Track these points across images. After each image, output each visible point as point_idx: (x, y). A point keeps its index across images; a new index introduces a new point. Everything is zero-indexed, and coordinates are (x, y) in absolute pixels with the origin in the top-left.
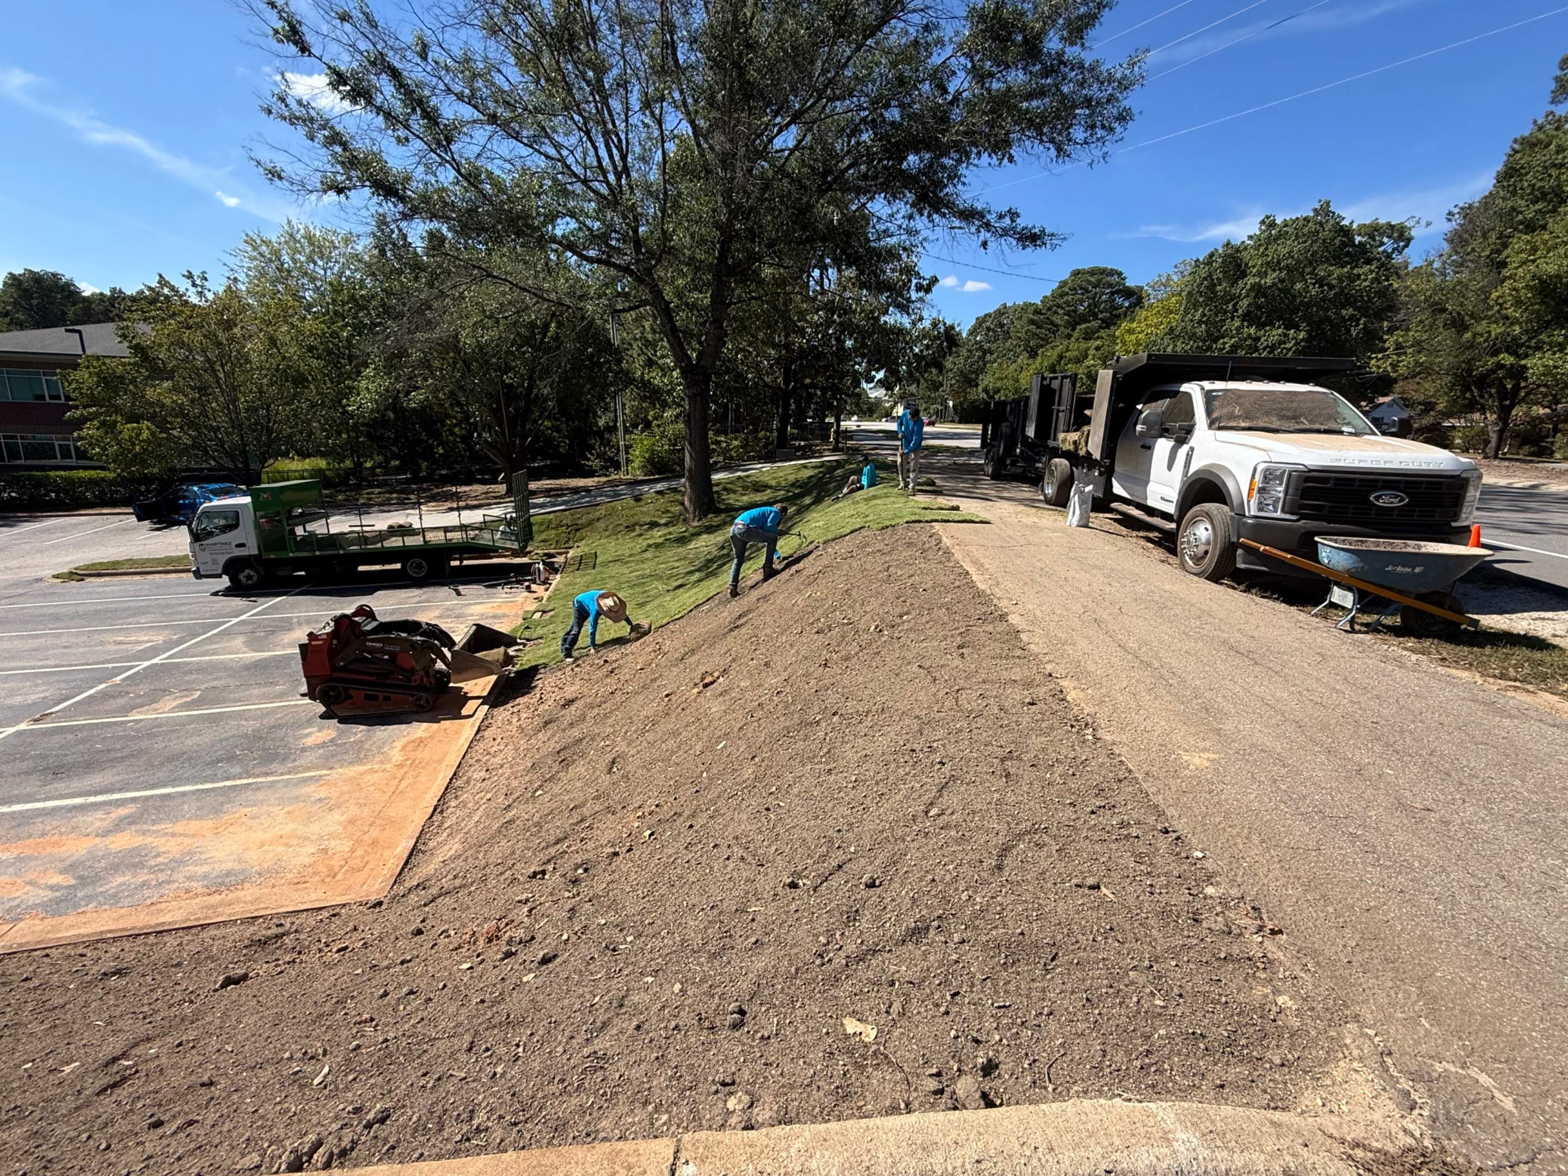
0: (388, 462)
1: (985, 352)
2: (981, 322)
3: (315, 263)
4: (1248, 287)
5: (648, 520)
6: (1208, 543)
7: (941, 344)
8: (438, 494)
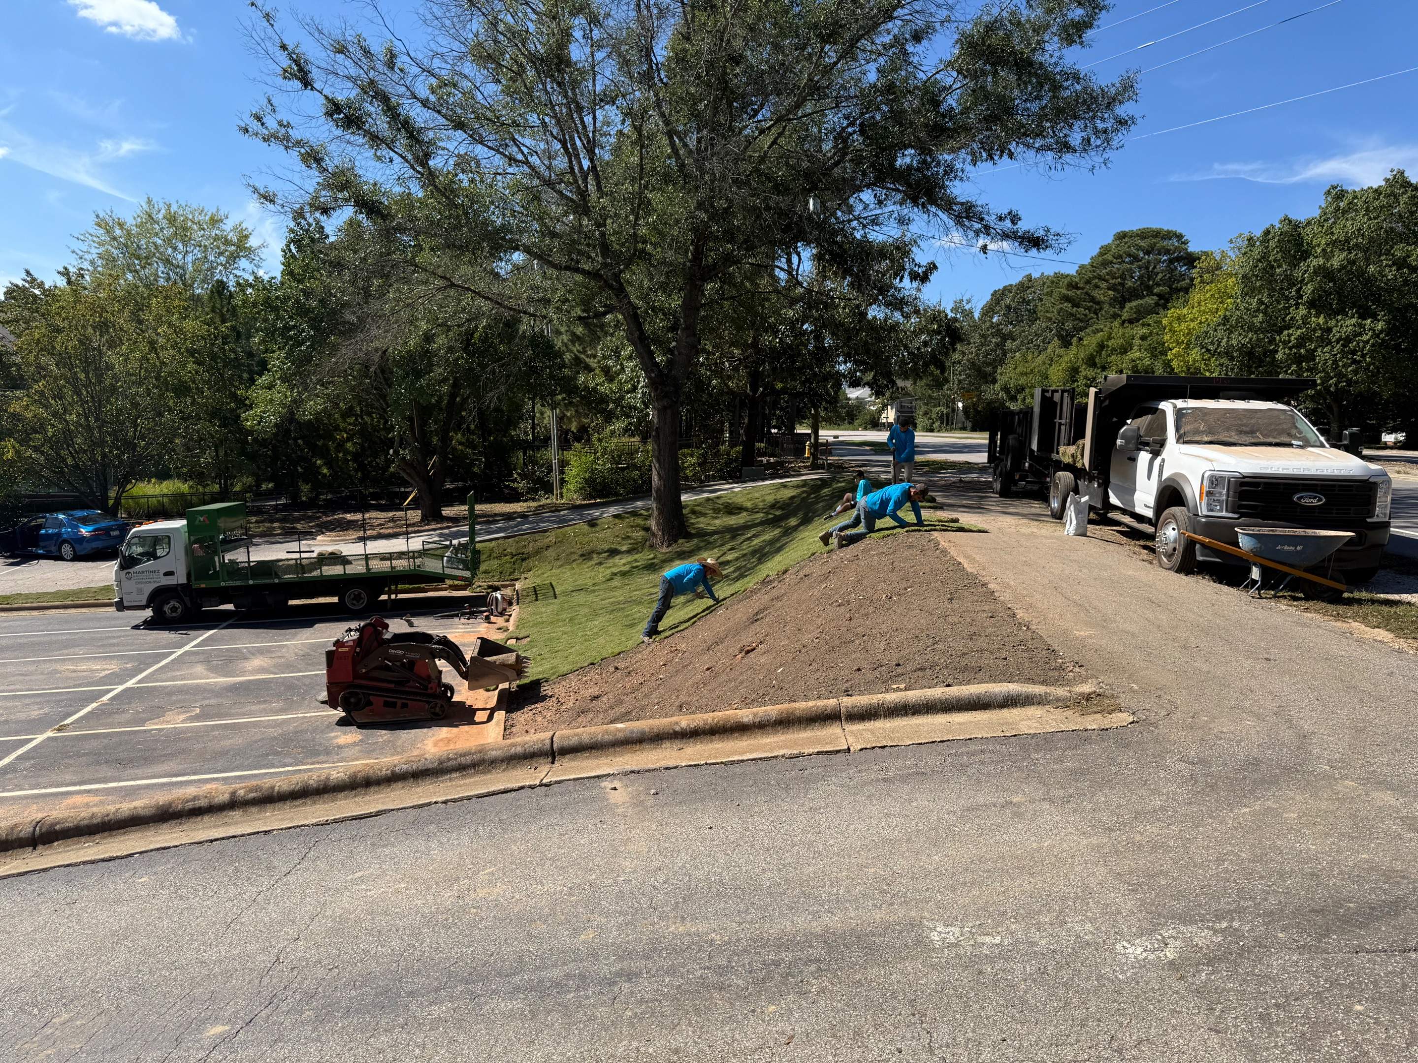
0: (258, 486)
1: (1005, 338)
2: (998, 296)
3: (175, 249)
4: (1311, 270)
5: (606, 547)
6: (1175, 541)
7: (943, 339)
8: (330, 522)
